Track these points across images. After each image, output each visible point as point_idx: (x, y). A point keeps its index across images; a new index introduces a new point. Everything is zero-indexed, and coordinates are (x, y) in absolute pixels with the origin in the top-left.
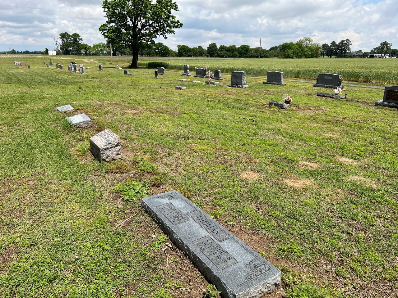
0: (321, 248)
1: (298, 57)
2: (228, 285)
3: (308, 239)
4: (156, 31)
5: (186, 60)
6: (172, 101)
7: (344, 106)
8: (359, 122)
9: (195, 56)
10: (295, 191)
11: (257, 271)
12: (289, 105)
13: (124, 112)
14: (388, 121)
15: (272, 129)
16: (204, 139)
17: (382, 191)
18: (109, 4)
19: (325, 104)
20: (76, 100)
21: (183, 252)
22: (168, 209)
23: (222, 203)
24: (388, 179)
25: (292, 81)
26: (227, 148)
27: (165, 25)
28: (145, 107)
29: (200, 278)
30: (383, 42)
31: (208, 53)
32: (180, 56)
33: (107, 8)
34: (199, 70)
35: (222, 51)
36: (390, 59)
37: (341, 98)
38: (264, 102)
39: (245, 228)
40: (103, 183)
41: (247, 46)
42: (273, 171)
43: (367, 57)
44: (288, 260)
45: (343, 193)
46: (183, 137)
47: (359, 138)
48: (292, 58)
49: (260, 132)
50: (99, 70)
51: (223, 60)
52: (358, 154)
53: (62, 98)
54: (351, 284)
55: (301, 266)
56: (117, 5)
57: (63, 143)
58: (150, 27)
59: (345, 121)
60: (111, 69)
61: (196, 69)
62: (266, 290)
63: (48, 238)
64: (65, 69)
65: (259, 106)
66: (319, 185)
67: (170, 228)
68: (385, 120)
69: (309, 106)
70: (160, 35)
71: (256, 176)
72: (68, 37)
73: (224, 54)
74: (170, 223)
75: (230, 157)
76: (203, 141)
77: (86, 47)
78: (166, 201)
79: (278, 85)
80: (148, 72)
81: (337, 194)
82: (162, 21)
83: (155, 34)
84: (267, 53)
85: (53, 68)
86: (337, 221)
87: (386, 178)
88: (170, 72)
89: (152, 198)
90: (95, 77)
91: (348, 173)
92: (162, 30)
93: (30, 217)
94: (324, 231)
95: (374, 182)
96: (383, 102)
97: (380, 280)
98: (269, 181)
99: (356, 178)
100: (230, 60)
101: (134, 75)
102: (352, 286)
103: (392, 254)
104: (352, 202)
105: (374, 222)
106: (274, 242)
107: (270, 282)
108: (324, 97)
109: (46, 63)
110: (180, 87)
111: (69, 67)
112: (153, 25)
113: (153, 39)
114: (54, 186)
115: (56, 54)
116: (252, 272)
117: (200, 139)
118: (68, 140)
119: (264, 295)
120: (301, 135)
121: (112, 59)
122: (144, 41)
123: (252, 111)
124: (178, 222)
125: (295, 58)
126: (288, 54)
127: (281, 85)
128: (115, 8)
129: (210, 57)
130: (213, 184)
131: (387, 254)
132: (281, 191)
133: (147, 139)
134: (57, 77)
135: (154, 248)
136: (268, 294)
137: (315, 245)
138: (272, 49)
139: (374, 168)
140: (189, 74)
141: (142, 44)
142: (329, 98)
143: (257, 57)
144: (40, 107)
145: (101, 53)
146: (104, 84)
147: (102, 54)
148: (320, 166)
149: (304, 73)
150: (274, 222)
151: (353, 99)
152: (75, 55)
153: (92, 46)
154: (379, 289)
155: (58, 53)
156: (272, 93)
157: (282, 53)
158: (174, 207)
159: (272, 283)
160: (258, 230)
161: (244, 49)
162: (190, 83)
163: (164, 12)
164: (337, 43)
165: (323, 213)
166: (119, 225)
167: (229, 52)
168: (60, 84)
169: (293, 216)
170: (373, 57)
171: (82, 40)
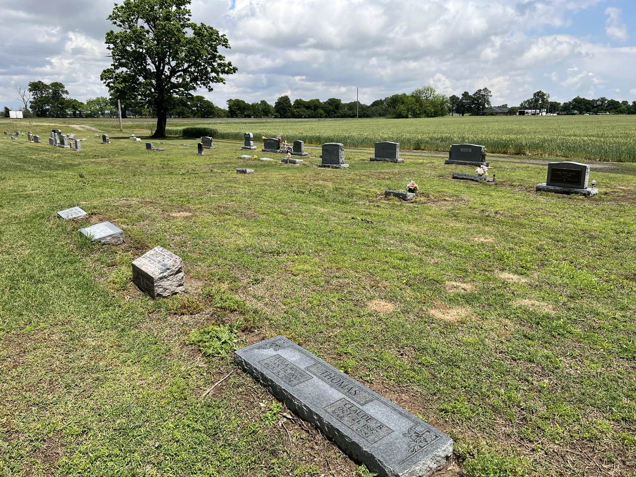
0: (495, 404)
1: (416, 115)
2: (386, 463)
3: (476, 393)
4: (195, 80)
5: (244, 123)
6: (237, 193)
7: (493, 194)
8: (518, 217)
9: (257, 116)
10: (447, 325)
11: (421, 441)
12: (414, 194)
13: (169, 215)
14: (557, 214)
15: (398, 234)
16: (303, 254)
17: (563, 318)
18: (117, 37)
19: (466, 190)
20: (84, 199)
21: (311, 424)
22: (278, 364)
23: (349, 350)
24: (568, 301)
25: (412, 156)
26: (340, 266)
27: (209, 69)
28: (199, 206)
29: (342, 458)
30: (537, 92)
31: (277, 112)
32: (232, 117)
33: (112, 43)
34: (268, 141)
35: (298, 108)
36: (548, 116)
37: (488, 181)
38: (377, 191)
39: (388, 384)
40: (166, 331)
41: (337, 100)
42: (411, 298)
43: (516, 114)
44: (455, 424)
45: (512, 324)
46: (271, 253)
47: (521, 241)
48: (407, 117)
49: (381, 240)
50: (102, 143)
51: (301, 122)
52: (524, 266)
53: (60, 196)
54: (541, 449)
55: (473, 430)
56: (130, 39)
57: (85, 271)
58: (184, 73)
59: (498, 216)
60: (122, 142)
61: (264, 139)
62: (435, 466)
63: (105, 420)
64: (44, 142)
65: (370, 198)
66: (479, 314)
67: (286, 392)
68: (553, 212)
69: (445, 196)
70: (201, 85)
71: (390, 307)
72: (44, 88)
73: (302, 113)
74: (286, 385)
75: (347, 280)
76: (302, 256)
77: (74, 105)
78: (271, 352)
79: (392, 162)
80: (185, 145)
81: (505, 327)
82: (203, 64)
83: (193, 85)
84: (367, 111)
85: (22, 141)
86: (510, 364)
87: (565, 299)
88: (220, 143)
89: (250, 350)
90: (98, 156)
91: (514, 295)
92: (203, 78)
93: (68, 391)
94: (496, 380)
95: (551, 306)
96: (547, 185)
97: (577, 440)
98: (408, 313)
99: (526, 302)
100: (312, 121)
101: (163, 150)
102: (543, 452)
103: (588, 405)
104: (525, 336)
105: (559, 362)
106: (432, 400)
107: (440, 453)
108: (462, 181)
109: (8, 133)
110: (244, 169)
111: (50, 139)
112: (190, 69)
113: (190, 92)
114: (93, 341)
115: (22, 117)
116: (414, 443)
117: (297, 255)
118: (91, 265)
119: (433, 473)
120: (440, 242)
121: (122, 124)
122: (175, 95)
123: (362, 205)
124: (297, 382)
125: (410, 118)
126: (400, 112)
127: (396, 162)
128: (126, 44)
129: (280, 118)
130: (331, 323)
131: (581, 406)
132: (429, 327)
133: (216, 258)
134: (34, 157)
135: (267, 422)
136: (437, 471)
137: (487, 400)
138: (376, 104)
139: (548, 286)
140: (252, 147)
141: (172, 100)
142: (470, 182)
143: (354, 116)
144: (28, 212)
145: (100, 113)
146: (117, 167)
147: (103, 114)
148: (476, 287)
149: (427, 142)
150: (426, 373)
151: (504, 182)
152: (56, 117)
153: (85, 103)
154: (578, 453)
155: (26, 115)
156: (387, 177)
157: (391, 110)
158: (285, 360)
159: (443, 456)
160: (407, 386)
161: (332, 105)
162: (256, 162)
163: (207, 50)
164: (471, 94)
165: (491, 355)
166: (207, 392)
167: (309, 110)
168: (42, 169)
169: (451, 362)
170: (524, 115)
171: (67, 92)
